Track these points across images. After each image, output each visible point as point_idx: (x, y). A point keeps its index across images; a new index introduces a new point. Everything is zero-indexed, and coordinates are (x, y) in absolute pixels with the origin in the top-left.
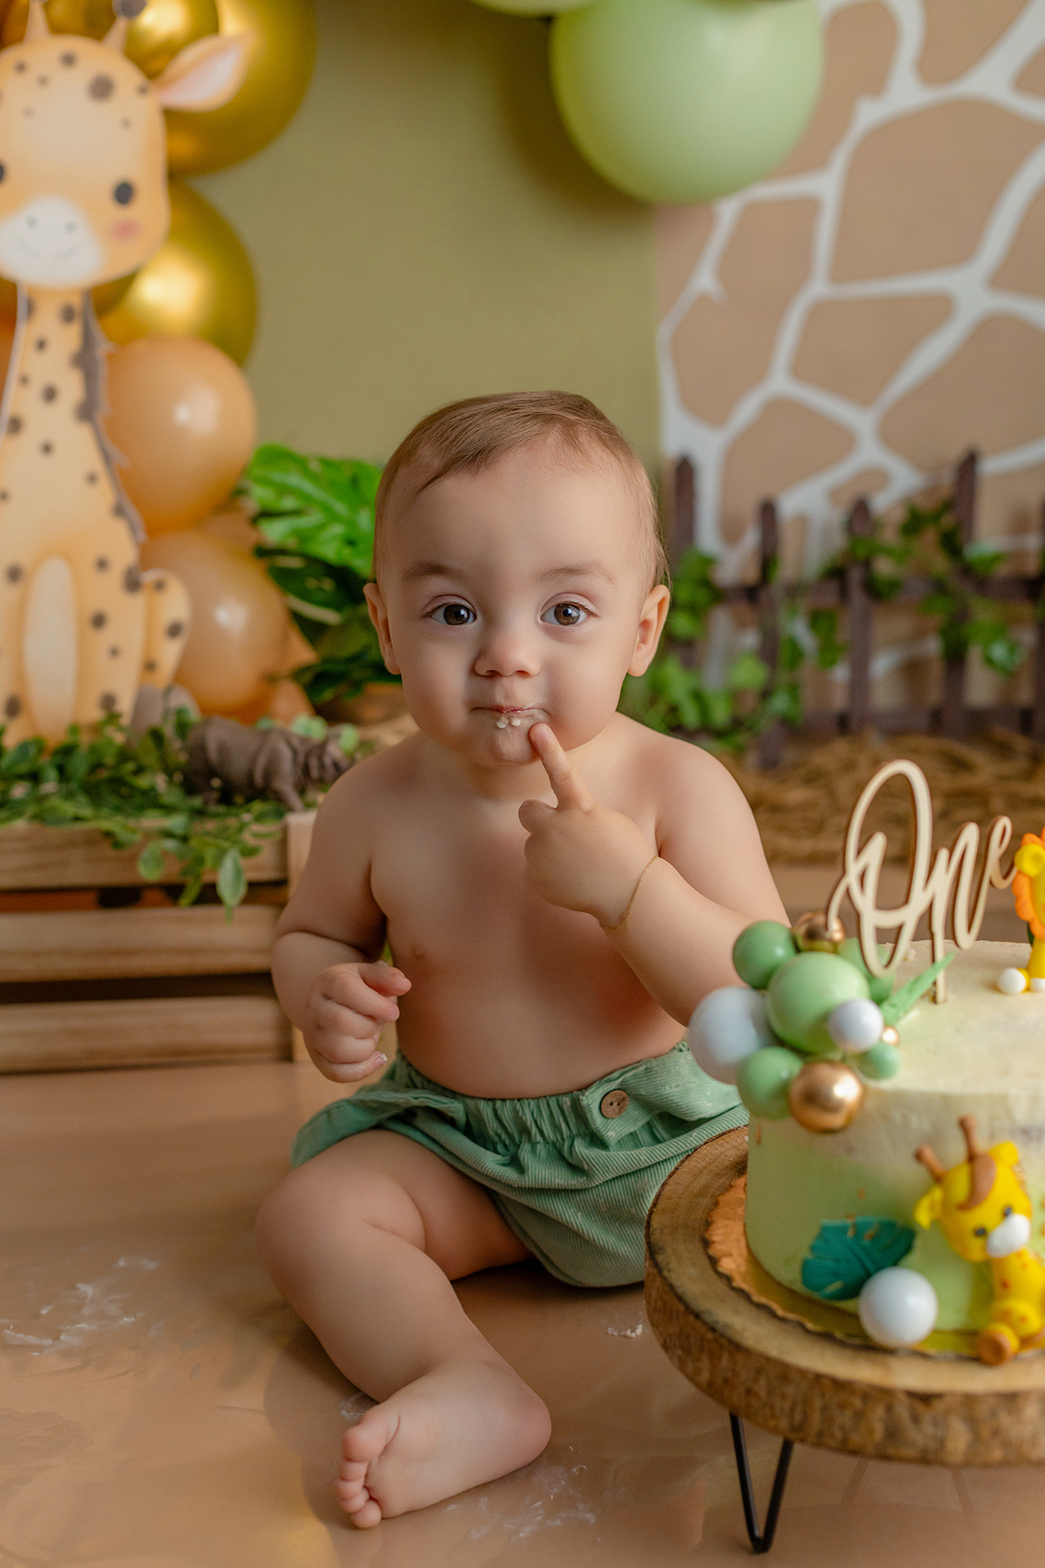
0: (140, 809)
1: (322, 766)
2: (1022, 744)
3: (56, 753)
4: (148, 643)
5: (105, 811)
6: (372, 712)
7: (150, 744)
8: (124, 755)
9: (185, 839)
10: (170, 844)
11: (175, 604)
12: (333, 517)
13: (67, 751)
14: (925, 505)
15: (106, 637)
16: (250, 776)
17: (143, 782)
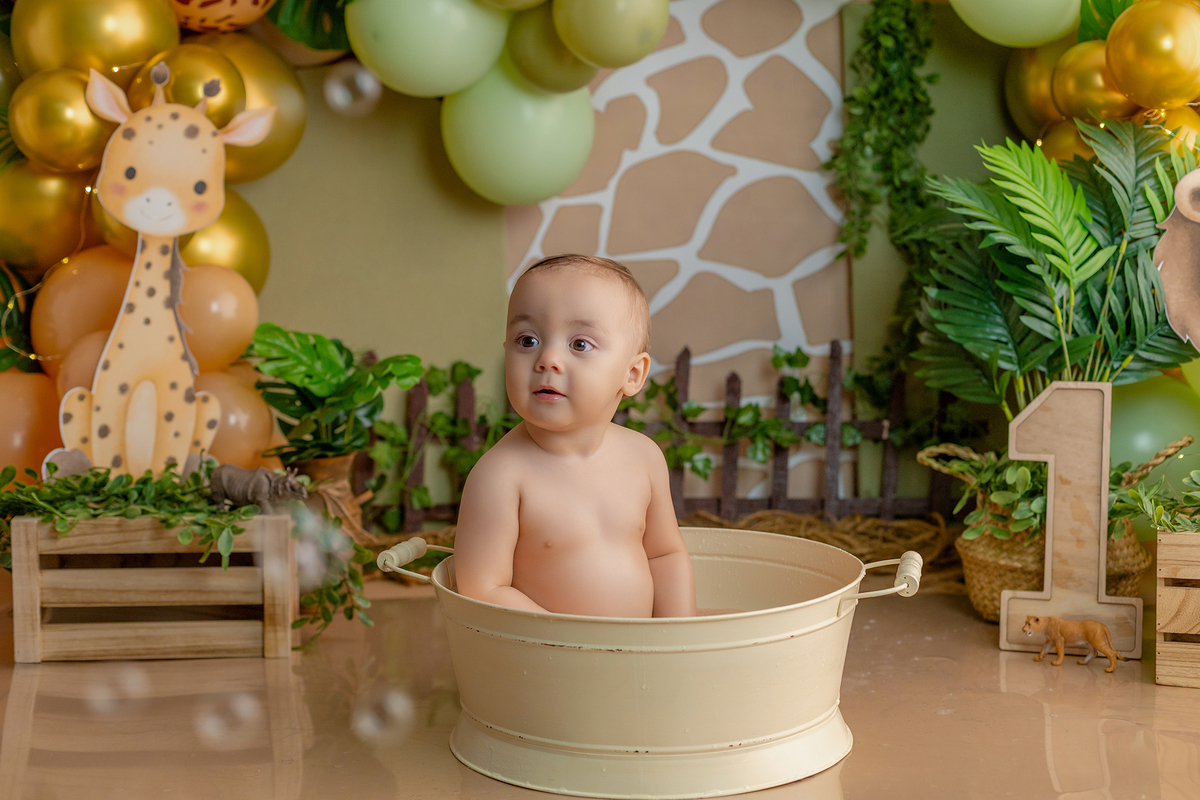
0: (182, 512)
1: (285, 488)
2: (715, 518)
3: (137, 483)
4: (196, 431)
5: (162, 512)
6: (320, 475)
7: (191, 482)
8: (175, 486)
9: (205, 526)
10: (197, 528)
11: (213, 410)
12: (301, 362)
13: (145, 481)
14: (661, 381)
15: (173, 427)
16: (245, 493)
17: (187, 499)
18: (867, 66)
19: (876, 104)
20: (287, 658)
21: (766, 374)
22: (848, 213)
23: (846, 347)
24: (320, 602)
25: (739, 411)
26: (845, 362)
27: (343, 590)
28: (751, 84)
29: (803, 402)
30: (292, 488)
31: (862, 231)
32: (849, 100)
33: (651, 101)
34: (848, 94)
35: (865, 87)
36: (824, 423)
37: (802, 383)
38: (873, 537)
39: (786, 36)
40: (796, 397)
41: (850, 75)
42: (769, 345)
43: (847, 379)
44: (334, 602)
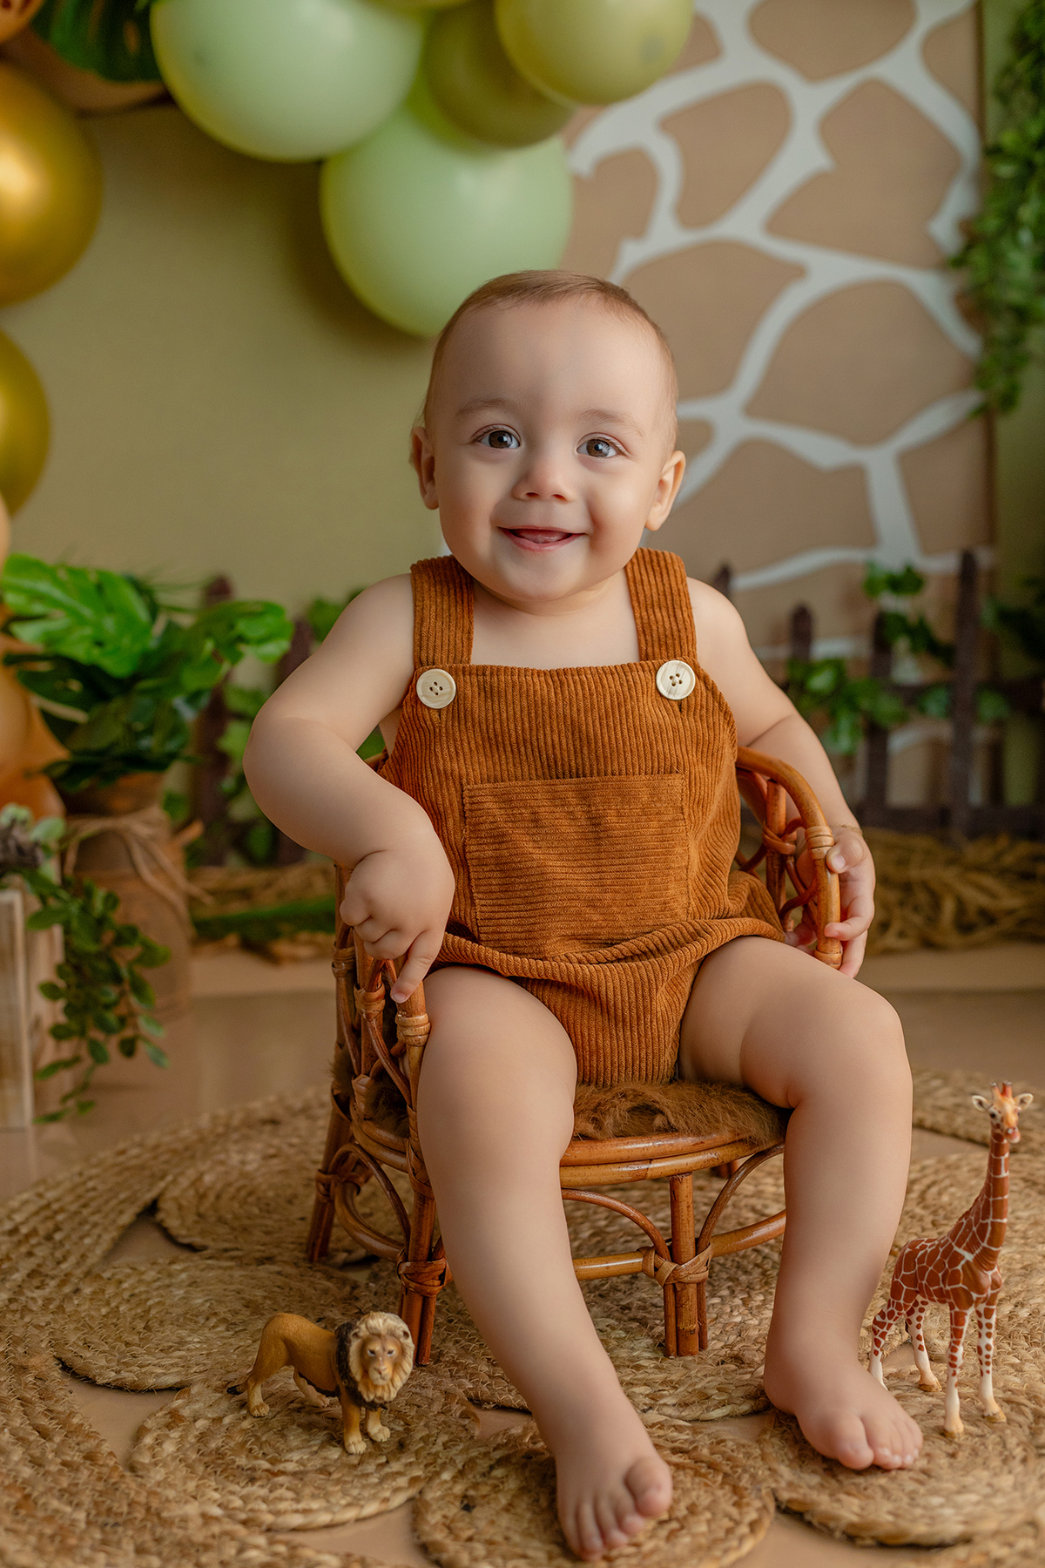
1: (6, 849)
12: (81, 620)
18: (1023, 97)
19: (1039, 158)
20: (22, 1130)
21: (850, 602)
22: (989, 343)
23: (984, 558)
24: (82, 1033)
25: (811, 669)
26: (982, 582)
27: (122, 1010)
28: (831, 126)
29: (914, 650)
30: (20, 849)
31: (1011, 370)
32: (992, 152)
33: (667, 158)
34: (990, 140)
35: (1021, 129)
36: (949, 685)
37: (913, 620)
38: (1027, 876)
39: (889, 45)
40: (902, 645)
41: (993, 108)
42: (857, 556)
43: (987, 613)
44: (108, 1030)
